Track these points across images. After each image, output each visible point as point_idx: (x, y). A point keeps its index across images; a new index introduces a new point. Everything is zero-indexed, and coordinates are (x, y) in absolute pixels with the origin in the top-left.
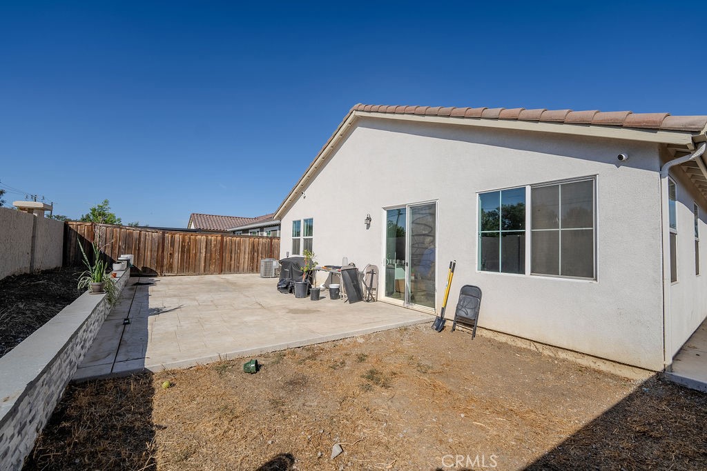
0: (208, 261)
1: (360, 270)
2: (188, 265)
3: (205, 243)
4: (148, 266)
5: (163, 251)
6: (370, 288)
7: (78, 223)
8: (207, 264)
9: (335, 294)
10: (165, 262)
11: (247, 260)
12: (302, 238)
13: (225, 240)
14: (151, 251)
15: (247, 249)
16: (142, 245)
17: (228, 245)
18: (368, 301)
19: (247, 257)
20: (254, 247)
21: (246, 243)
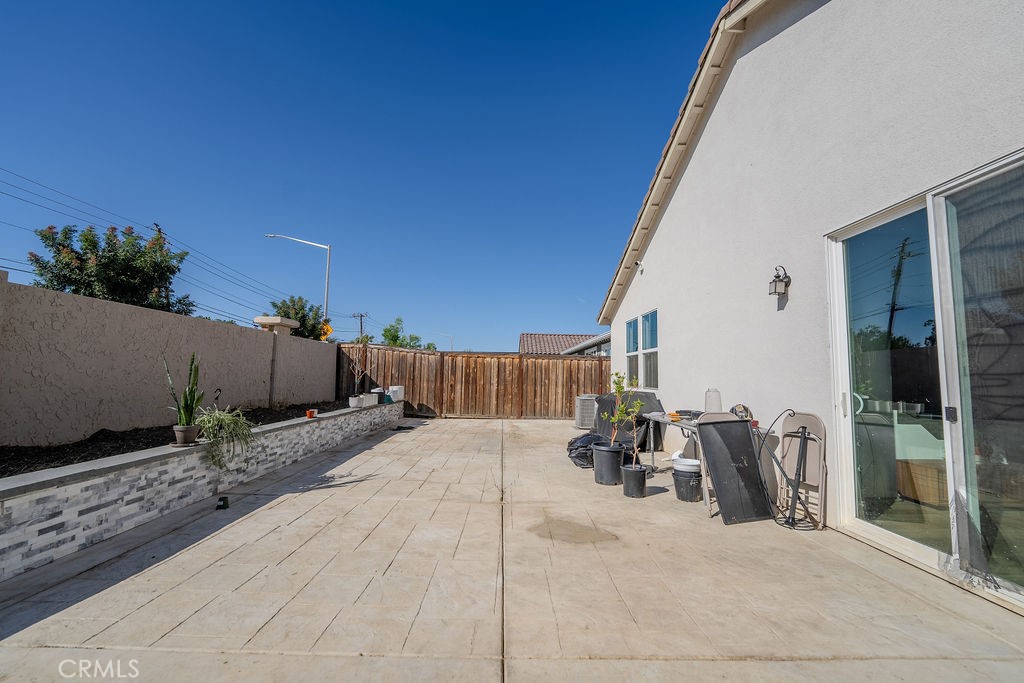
0: (501, 398)
1: (764, 426)
2: (474, 405)
3: (496, 369)
4: (425, 403)
5: (442, 382)
6: (798, 482)
7: (351, 346)
8: (501, 402)
9: (688, 487)
10: (445, 398)
11: (560, 396)
12: (641, 353)
13: (525, 363)
14: (428, 381)
15: (560, 377)
16: (416, 372)
17: (530, 372)
18: (792, 522)
19: (560, 390)
20: (571, 375)
21: (559, 369)
